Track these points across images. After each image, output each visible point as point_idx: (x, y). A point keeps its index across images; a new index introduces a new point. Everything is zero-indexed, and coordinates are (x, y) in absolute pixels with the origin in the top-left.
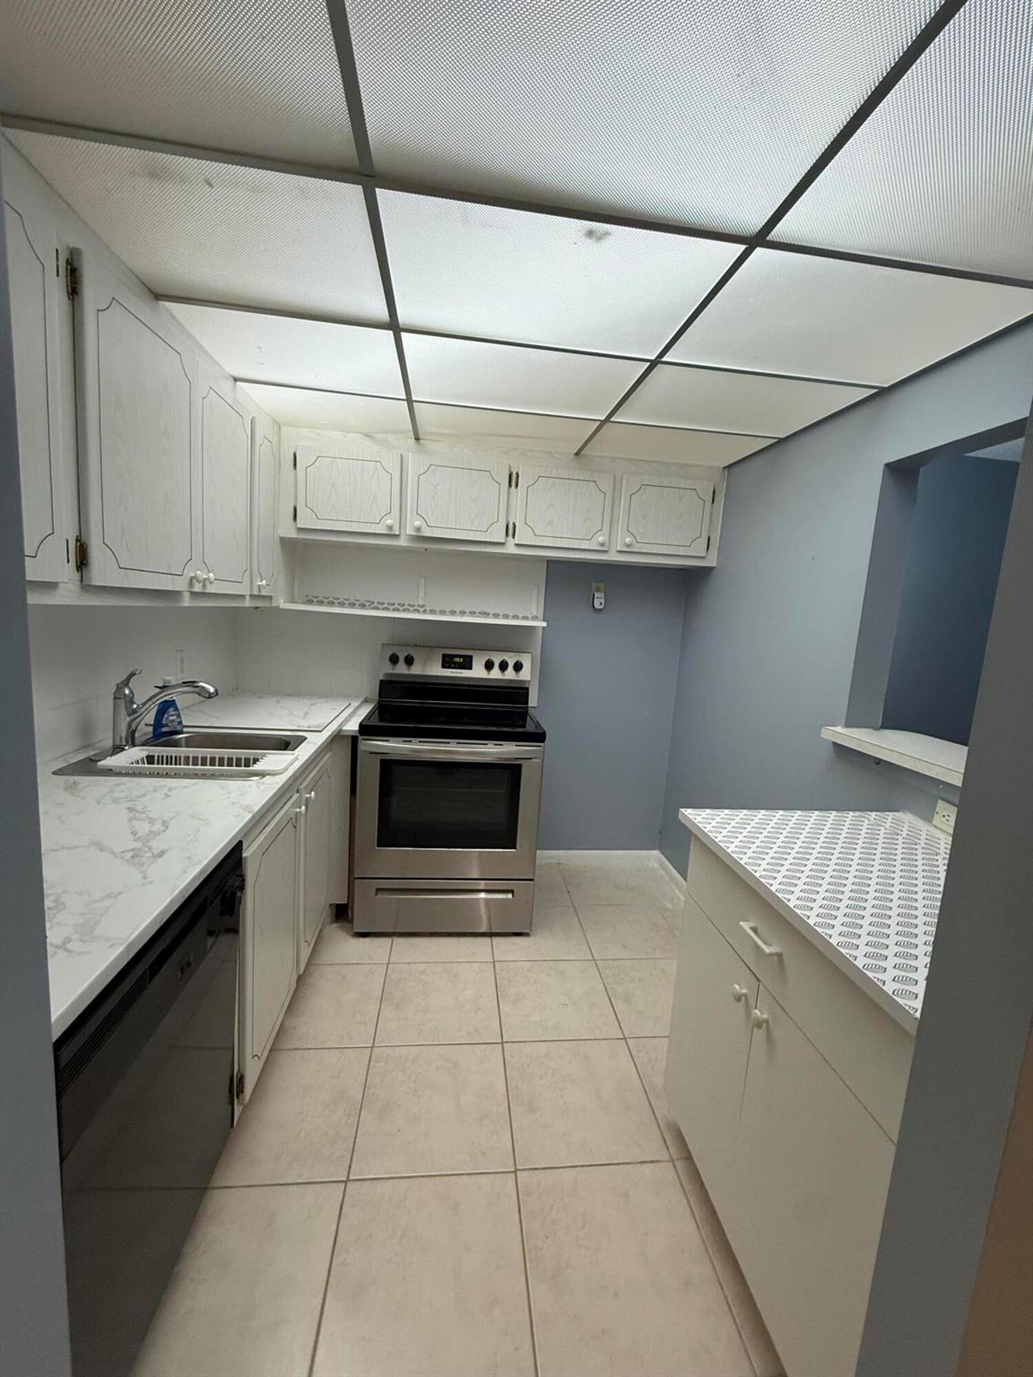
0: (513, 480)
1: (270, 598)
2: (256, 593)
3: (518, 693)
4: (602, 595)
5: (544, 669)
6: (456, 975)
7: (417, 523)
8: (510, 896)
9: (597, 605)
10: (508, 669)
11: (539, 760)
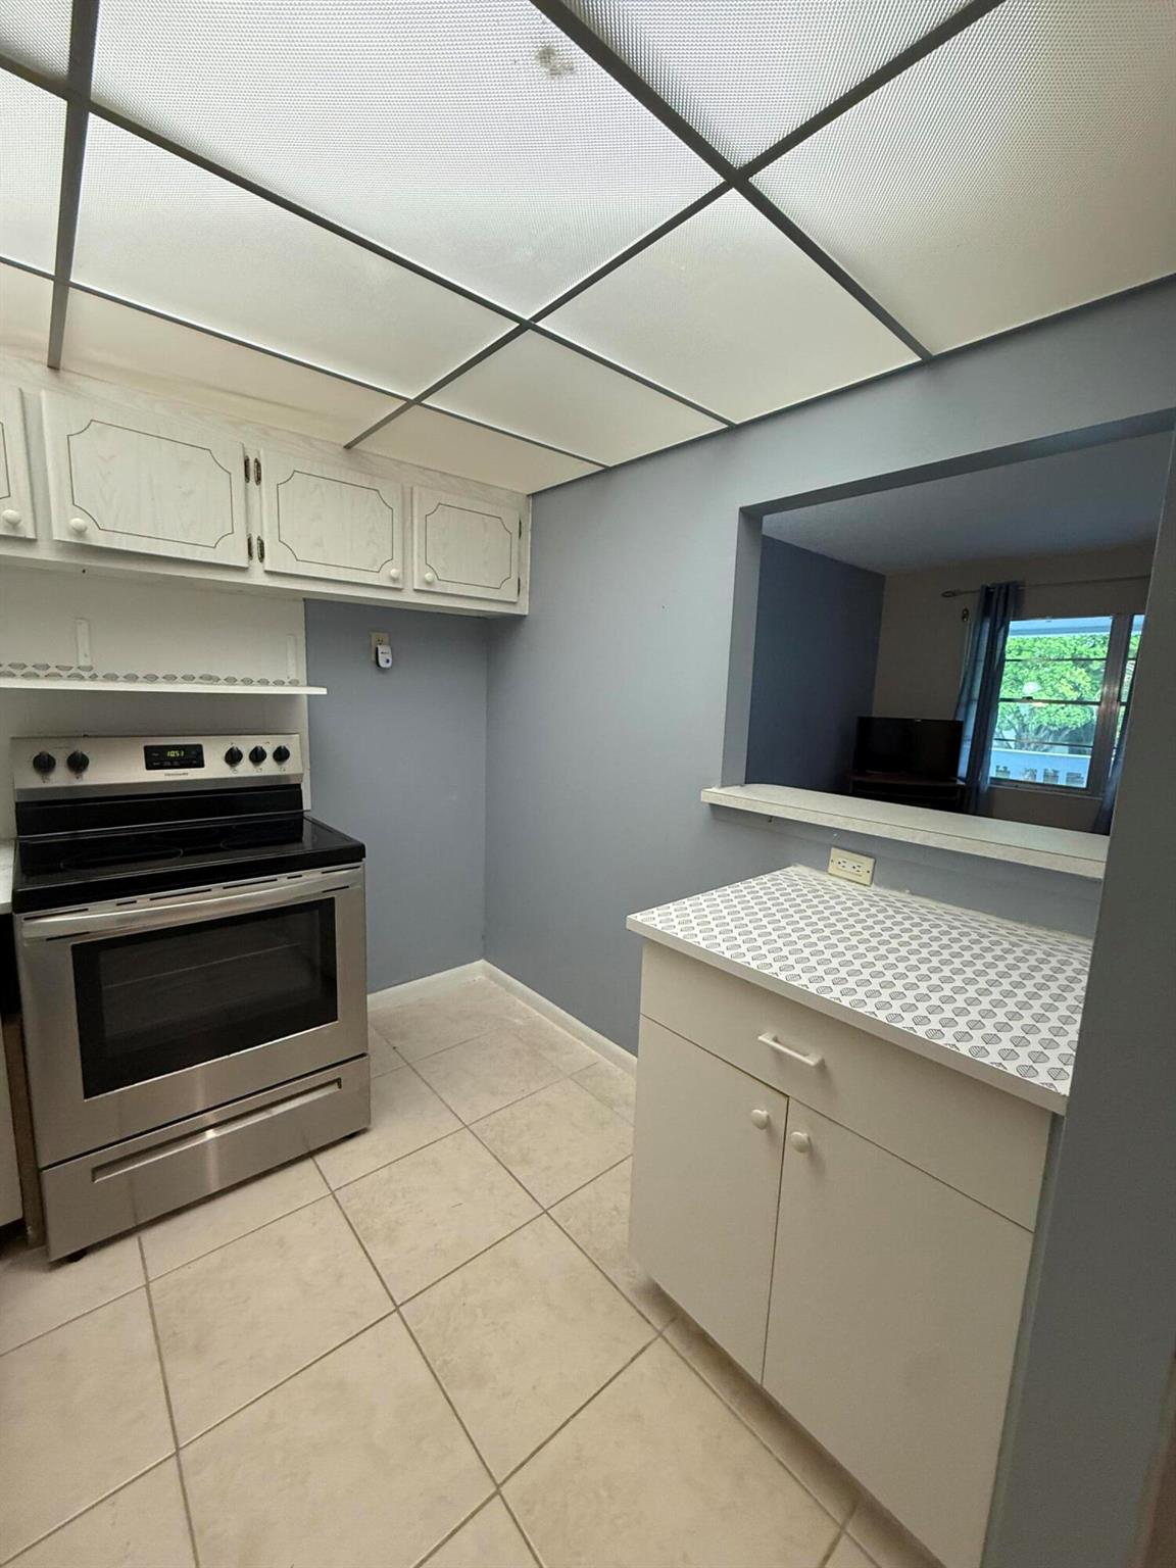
0: (252, 471)
4: (387, 649)
5: (316, 753)
7: (75, 521)
8: (333, 1089)
9: (382, 663)
10: (266, 760)
11: (359, 887)
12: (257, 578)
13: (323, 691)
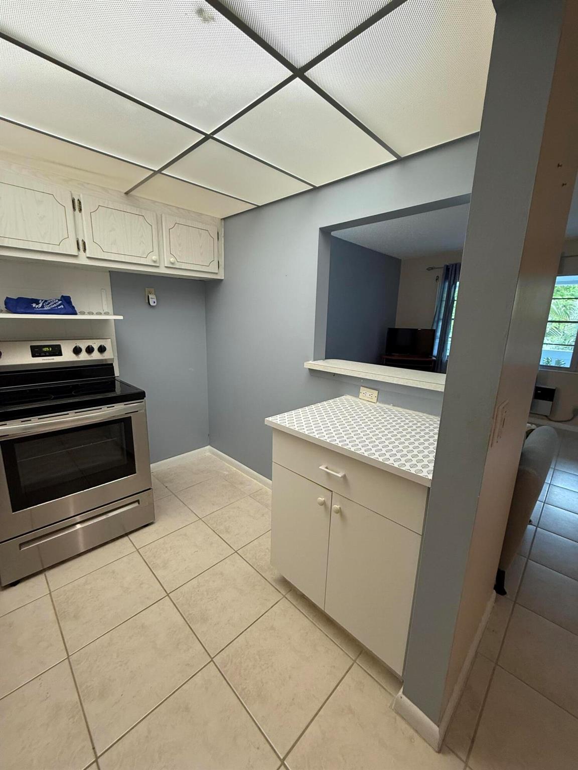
0: (77, 205)
3: (108, 368)
4: (154, 296)
5: (120, 348)
6: (113, 572)
8: (136, 505)
9: (152, 303)
10: (94, 352)
11: (143, 411)
12: (83, 260)
13: (121, 318)
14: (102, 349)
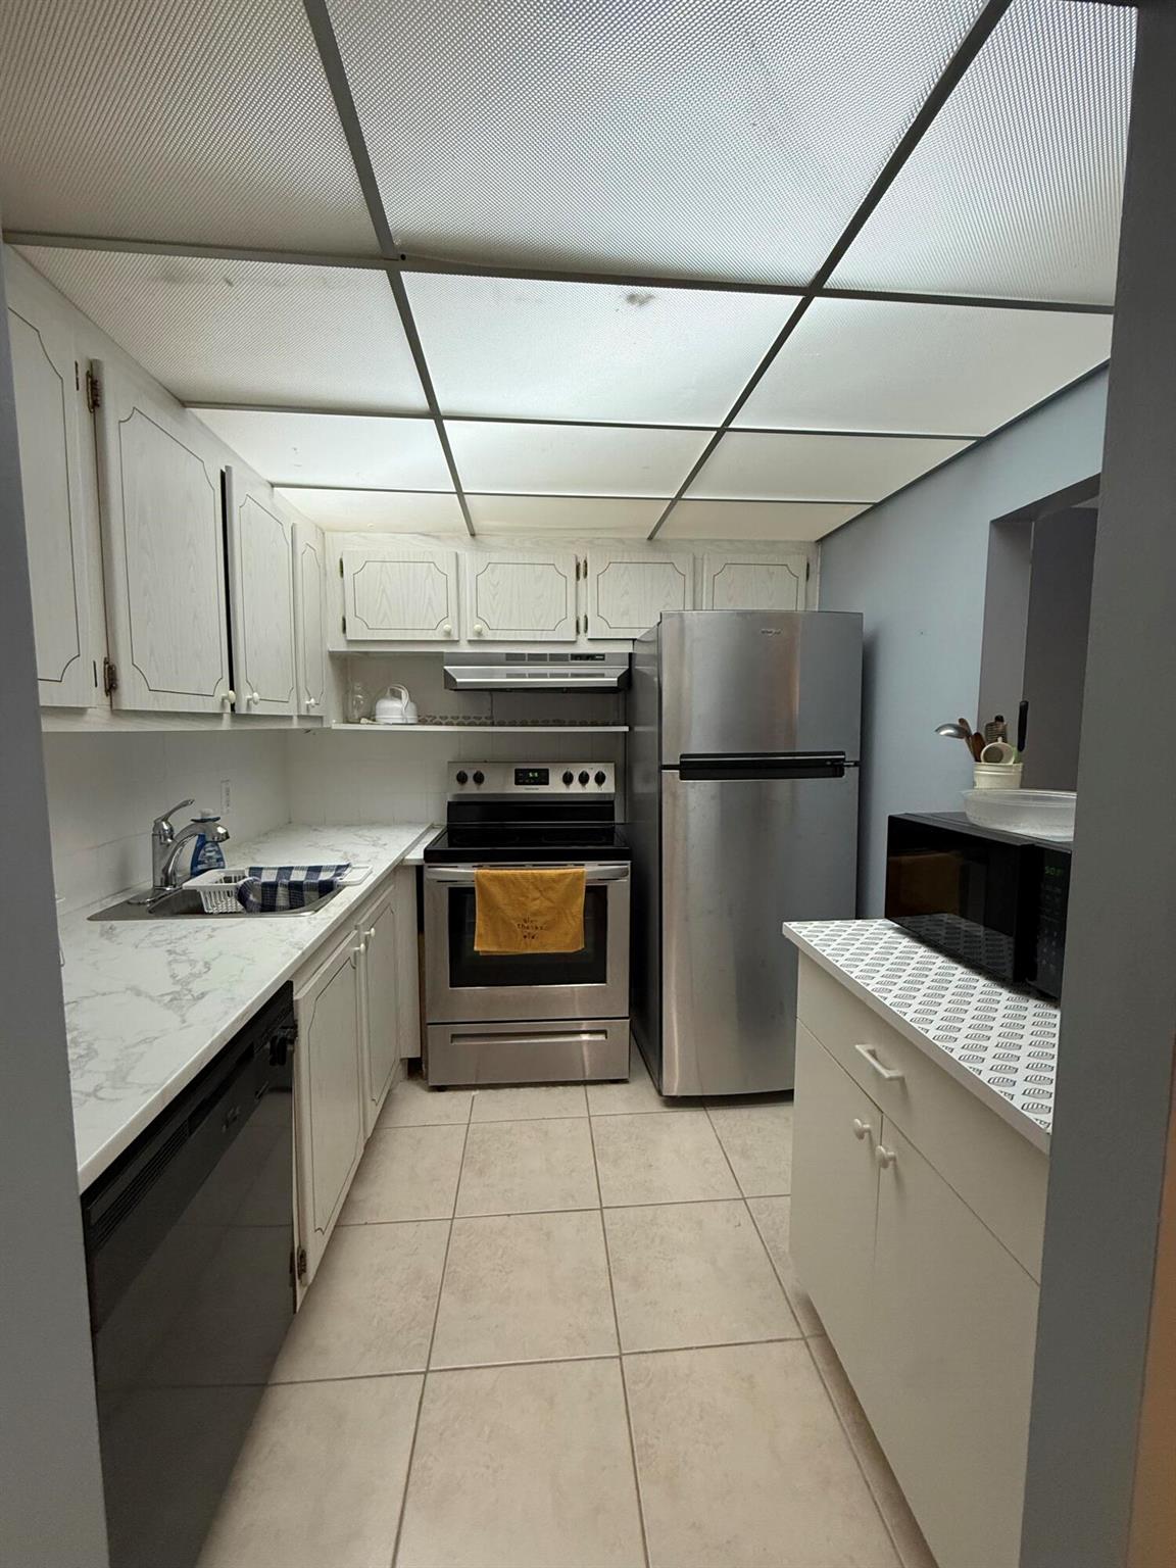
0: (581, 571)
1: (321, 718)
2: (304, 713)
6: (546, 1133)
7: (477, 627)
8: (601, 1037)
10: (590, 782)
11: (626, 880)
12: (581, 647)
13: (626, 729)
14: (600, 779)
